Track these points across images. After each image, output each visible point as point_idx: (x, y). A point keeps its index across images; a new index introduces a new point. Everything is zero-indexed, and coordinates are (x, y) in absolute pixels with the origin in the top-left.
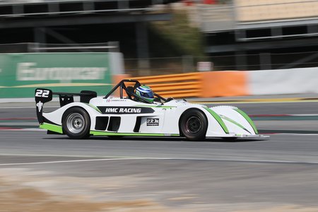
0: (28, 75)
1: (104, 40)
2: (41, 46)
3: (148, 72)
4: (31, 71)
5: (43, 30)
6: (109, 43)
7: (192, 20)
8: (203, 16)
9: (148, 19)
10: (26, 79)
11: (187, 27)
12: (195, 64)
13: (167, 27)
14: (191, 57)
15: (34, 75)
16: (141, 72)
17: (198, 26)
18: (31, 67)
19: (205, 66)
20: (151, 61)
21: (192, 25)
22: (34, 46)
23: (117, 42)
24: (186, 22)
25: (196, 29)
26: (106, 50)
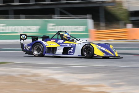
0: (52, 29)
1: (85, 14)
2: (58, 16)
3: (104, 28)
4: (53, 27)
5: (59, 9)
6: (88, 15)
7: (124, 5)
8: (129, 4)
9: (105, 5)
10: (51, 31)
11: (122, 9)
12: (125, 25)
13: (113, 9)
14: (123, 22)
15: (54, 29)
16: (101, 28)
17: (127, 8)
18: (53, 25)
19: (129, 26)
20: (106, 23)
21: (124, 8)
22: (54, 16)
23: (91, 15)
24: (121, 6)
25: (126, 10)
26: (86, 18)
